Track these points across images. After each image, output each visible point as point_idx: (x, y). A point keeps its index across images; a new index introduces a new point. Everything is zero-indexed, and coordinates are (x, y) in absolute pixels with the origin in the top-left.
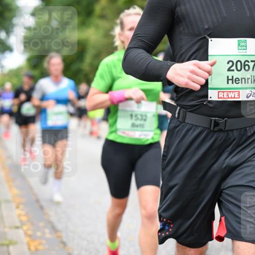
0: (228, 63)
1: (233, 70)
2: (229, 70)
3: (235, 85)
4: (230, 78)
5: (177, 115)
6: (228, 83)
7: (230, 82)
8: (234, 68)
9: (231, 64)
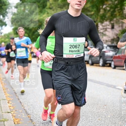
0: (70, 46)
1: (71, 48)
2: (70, 48)
3: (72, 53)
4: (70, 50)
5: (55, 61)
6: (69, 52)
7: (70, 52)
8: (72, 47)
9: (71, 46)
